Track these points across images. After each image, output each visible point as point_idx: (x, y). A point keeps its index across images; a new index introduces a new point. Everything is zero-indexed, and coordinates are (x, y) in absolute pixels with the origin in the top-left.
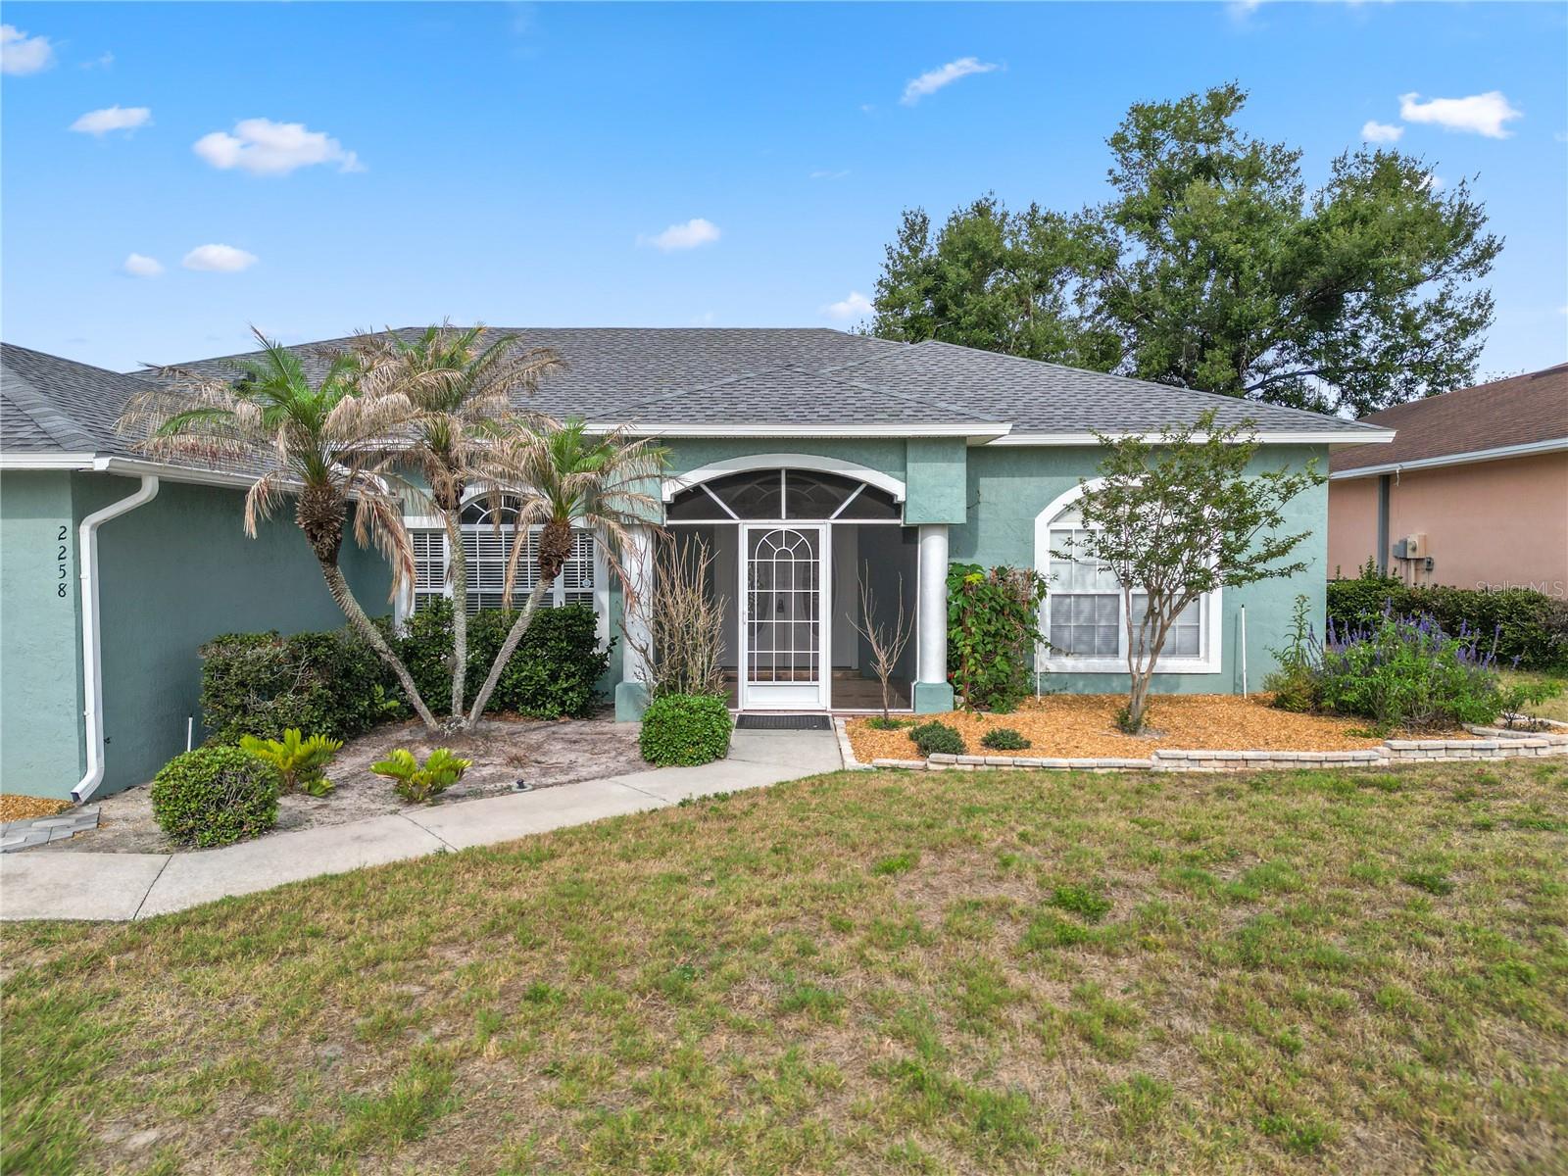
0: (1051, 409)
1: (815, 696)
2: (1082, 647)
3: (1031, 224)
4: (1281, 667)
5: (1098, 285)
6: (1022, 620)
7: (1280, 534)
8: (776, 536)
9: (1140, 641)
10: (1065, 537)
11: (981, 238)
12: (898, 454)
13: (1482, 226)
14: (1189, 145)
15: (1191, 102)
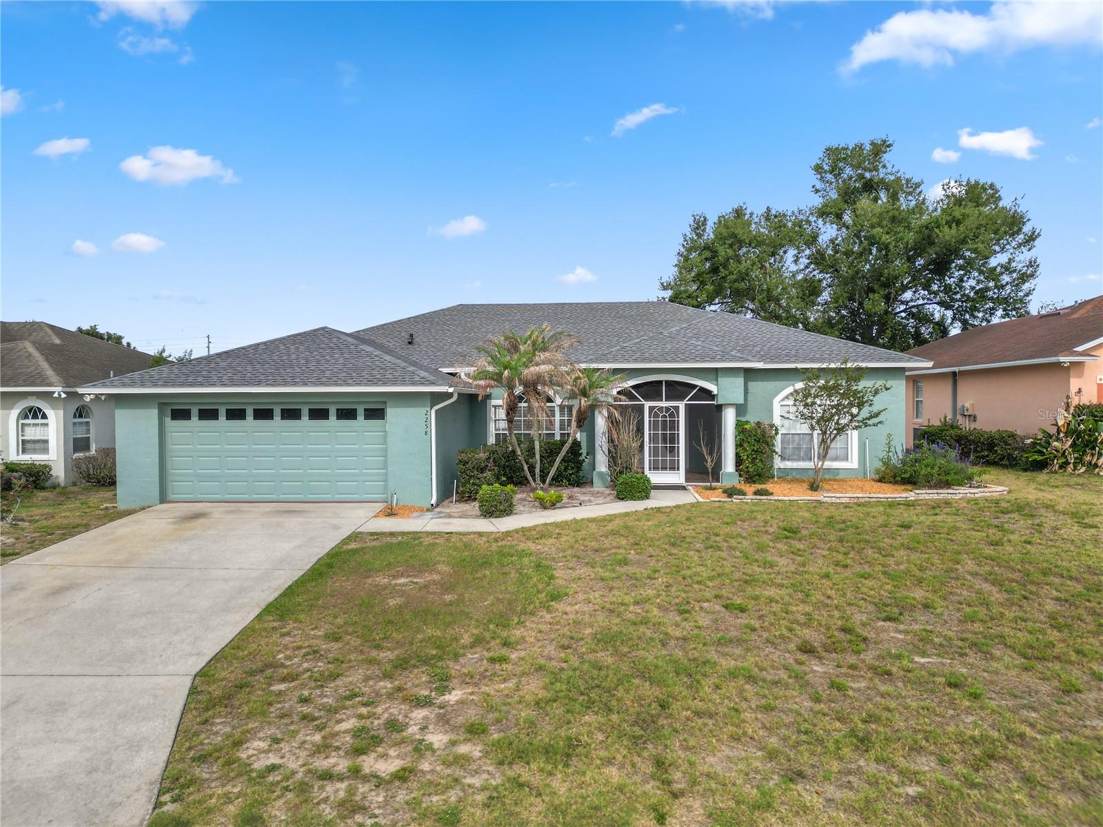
0: (780, 351)
1: (678, 477)
2: (795, 457)
3: (767, 219)
4: (881, 464)
5: (808, 252)
6: (768, 445)
7: (875, 409)
8: (661, 409)
9: (819, 453)
10: (786, 409)
11: (739, 231)
12: (714, 373)
13: (1028, 224)
14: (860, 172)
15: (860, 147)
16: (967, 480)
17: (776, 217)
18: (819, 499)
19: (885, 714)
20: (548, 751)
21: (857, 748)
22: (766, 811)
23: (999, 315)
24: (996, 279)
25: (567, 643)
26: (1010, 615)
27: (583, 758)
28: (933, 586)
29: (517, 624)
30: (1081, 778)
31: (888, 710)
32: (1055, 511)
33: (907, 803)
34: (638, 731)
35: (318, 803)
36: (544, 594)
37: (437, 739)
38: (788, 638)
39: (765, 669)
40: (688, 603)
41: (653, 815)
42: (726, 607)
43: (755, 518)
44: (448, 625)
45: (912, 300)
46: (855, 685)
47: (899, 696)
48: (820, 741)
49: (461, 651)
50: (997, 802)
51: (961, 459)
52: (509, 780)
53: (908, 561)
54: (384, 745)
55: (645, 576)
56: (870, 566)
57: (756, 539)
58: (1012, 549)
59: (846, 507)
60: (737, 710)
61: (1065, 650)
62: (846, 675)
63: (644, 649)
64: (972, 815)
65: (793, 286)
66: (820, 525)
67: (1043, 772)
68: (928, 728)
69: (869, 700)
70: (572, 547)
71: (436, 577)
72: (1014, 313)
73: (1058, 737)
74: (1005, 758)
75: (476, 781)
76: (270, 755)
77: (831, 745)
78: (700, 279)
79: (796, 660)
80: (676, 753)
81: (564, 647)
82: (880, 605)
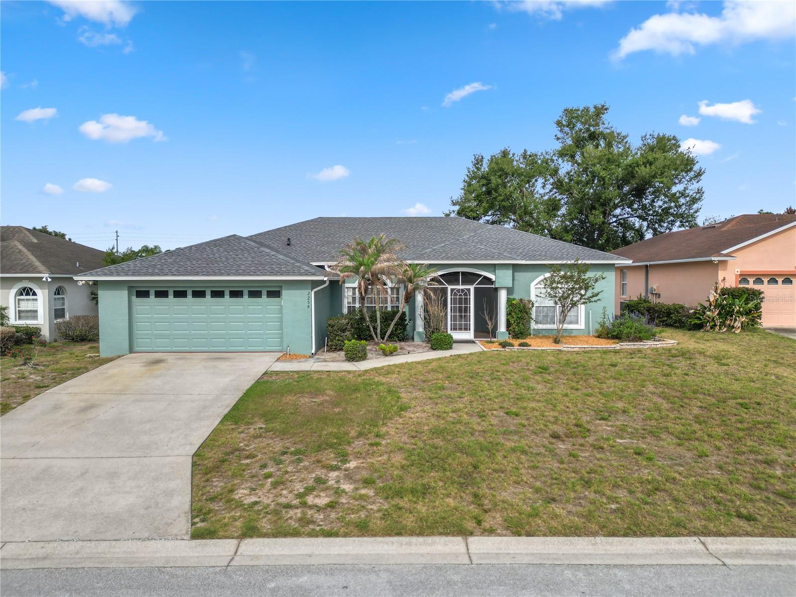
0: (535, 252)
1: (470, 335)
2: (544, 322)
3: (525, 158)
4: (599, 326)
5: (552, 181)
6: (527, 314)
7: (596, 291)
8: (458, 290)
9: (560, 319)
10: (539, 290)
11: (505, 167)
12: (493, 268)
13: (696, 164)
14: (587, 126)
15: (587, 110)
16: (652, 336)
17: (530, 156)
18: (560, 348)
19: (600, 469)
20: (413, 491)
21: (584, 486)
22: (536, 518)
23: (677, 225)
24: (676, 201)
25: (414, 435)
26: (672, 416)
27: (433, 494)
28: (629, 400)
29: (383, 424)
30: (703, 498)
31: (602, 467)
32: (705, 356)
33: (611, 512)
34: (462, 480)
35: (287, 520)
36: (396, 408)
37: (347, 487)
38: (545, 430)
39: (532, 447)
40: (484, 411)
41: (474, 521)
42: (507, 413)
43: (521, 361)
44: (340, 426)
45: (620, 215)
46: (583, 455)
47: (608, 460)
48: (564, 483)
49: (351, 440)
50: (659, 511)
51: (649, 323)
52: (393, 506)
53: (615, 386)
54: (316, 490)
55: (456, 396)
56: (592, 389)
57: (522, 374)
58: (676, 378)
59: (577, 354)
60: (517, 469)
61: (702, 434)
62: (578, 449)
63: (461, 437)
64: (645, 517)
65: (541, 204)
66: (561, 365)
67: (683, 496)
68: (623, 476)
69: (591, 462)
70: (409, 379)
71: (327, 398)
72: (687, 224)
73: (694, 479)
74: (664, 490)
75: (375, 507)
76: (252, 497)
77: (570, 485)
78: (478, 198)
79: (549, 442)
80: (484, 490)
81: (413, 437)
82: (598, 412)
